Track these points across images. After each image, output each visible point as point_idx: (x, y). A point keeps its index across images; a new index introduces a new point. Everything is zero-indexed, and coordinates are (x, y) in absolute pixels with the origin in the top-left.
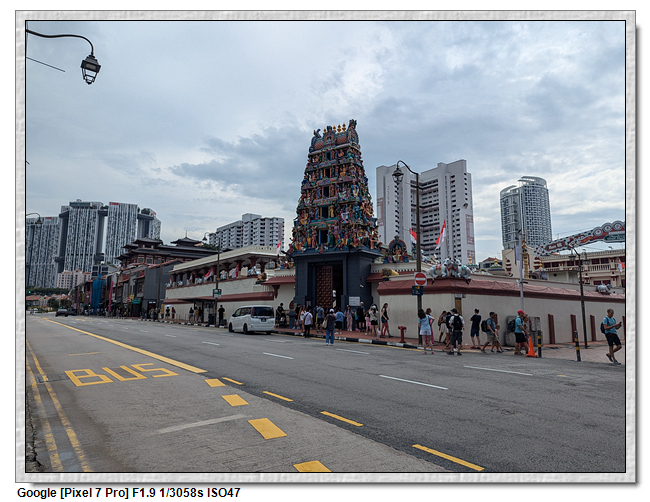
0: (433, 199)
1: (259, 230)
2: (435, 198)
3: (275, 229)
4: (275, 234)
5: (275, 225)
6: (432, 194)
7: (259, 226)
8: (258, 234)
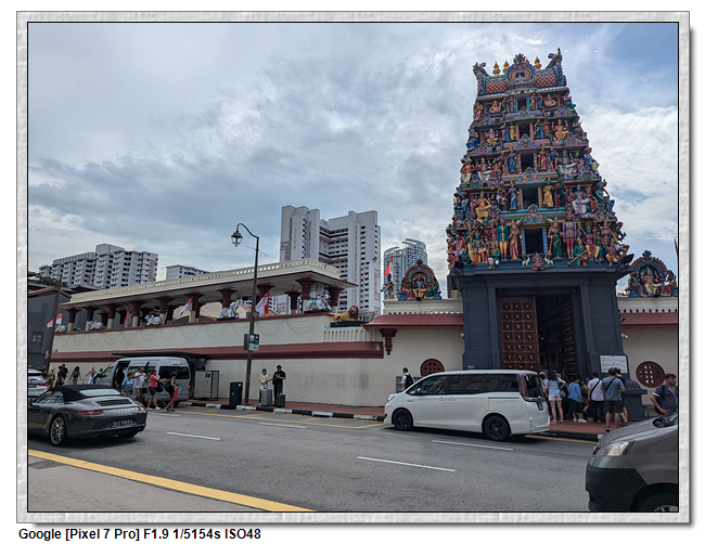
0: (340, 249)
1: (121, 266)
2: (344, 249)
3: (144, 267)
4: (144, 272)
5: (145, 262)
6: (340, 244)
7: (122, 261)
8: (120, 271)
